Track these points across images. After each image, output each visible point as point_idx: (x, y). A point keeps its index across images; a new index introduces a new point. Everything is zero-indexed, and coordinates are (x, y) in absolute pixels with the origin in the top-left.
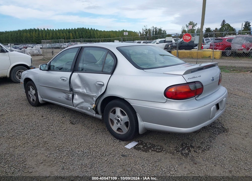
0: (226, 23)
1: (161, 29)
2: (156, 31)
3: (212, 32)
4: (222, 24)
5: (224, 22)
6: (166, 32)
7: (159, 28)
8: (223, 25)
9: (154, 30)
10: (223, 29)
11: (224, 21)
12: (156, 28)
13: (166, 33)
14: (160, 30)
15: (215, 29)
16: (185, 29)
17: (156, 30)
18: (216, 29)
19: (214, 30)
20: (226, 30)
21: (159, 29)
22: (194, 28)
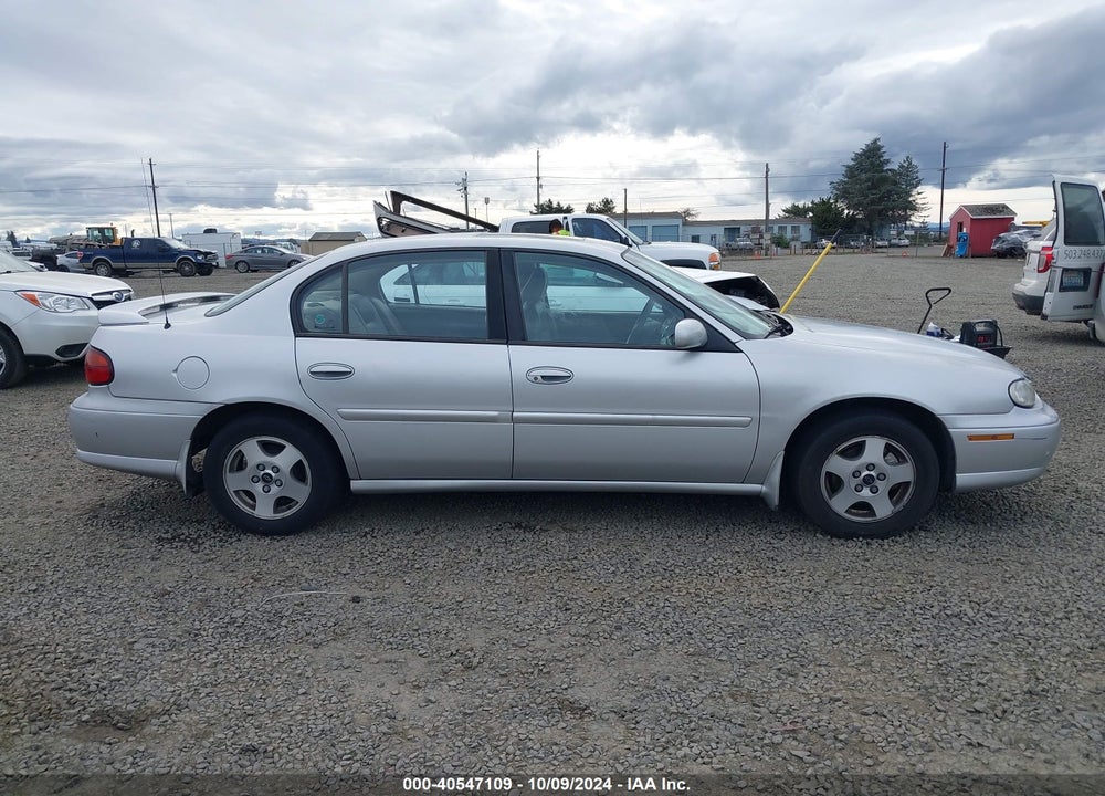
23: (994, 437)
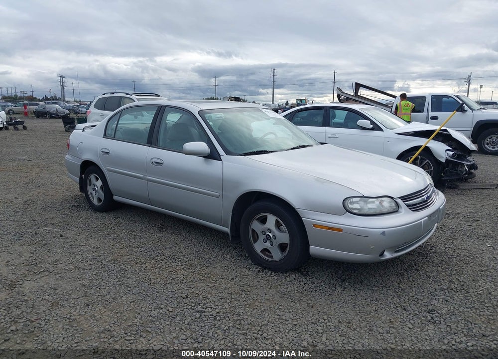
23: (330, 228)
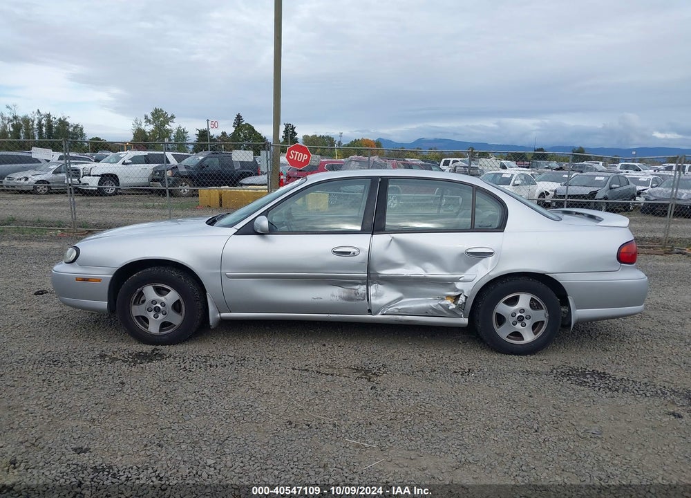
0: (244, 123)
1: (67, 120)
2: (50, 126)
3: (214, 140)
4: (235, 123)
5: (239, 120)
6: (81, 129)
7: (58, 118)
8: (238, 125)
9: (43, 122)
10: (239, 135)
11: (239, 117)
12: (49, 116)
13: (82, 135)
14: (63, 123)
15: (221, 134)
16: (143, 127)
17: (49, 121)
18: (224, 134)
19: (218, 137)
20: (246, 139)
21: (60, 120)
22: (168, 127)
